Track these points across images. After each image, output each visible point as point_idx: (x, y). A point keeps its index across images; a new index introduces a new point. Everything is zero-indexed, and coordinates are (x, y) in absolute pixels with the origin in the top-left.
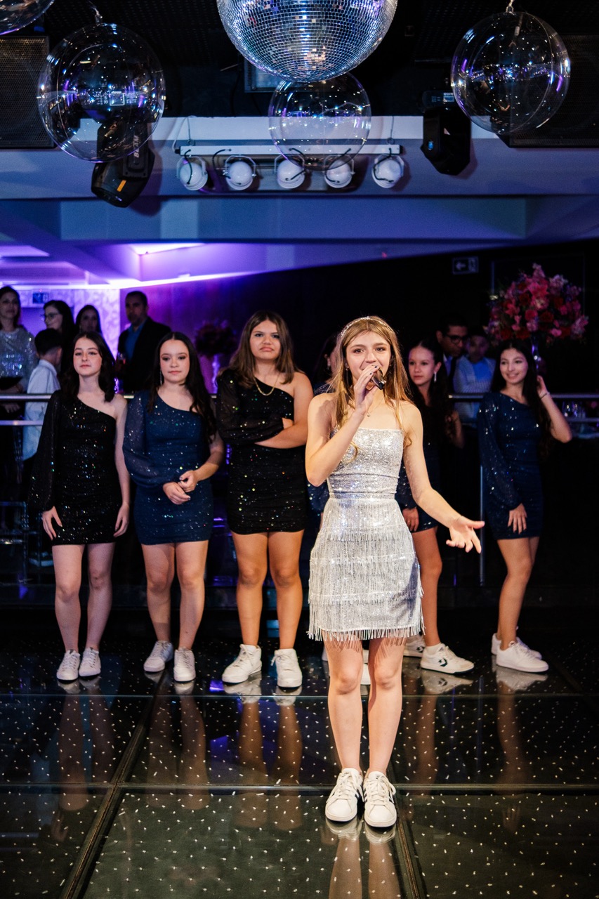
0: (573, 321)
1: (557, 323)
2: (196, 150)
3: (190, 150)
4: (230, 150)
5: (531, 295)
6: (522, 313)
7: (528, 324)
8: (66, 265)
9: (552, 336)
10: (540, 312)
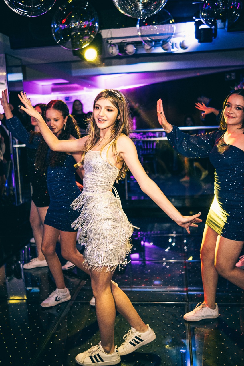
2: (114, 41)
3: (112, 42)
4: (126, 40)
8: (75, 85)
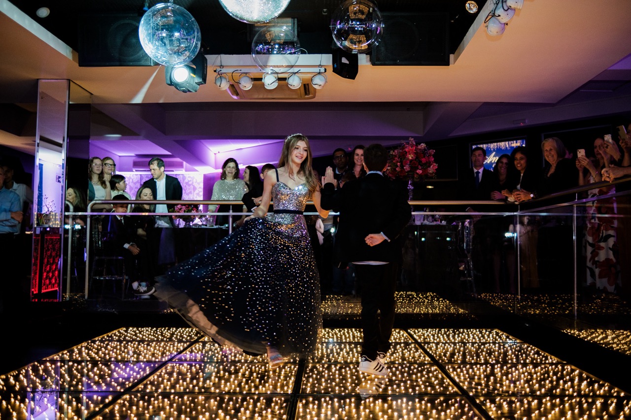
0: (429, 167)
1: (420, 167)
2: (224, 70)
3: (221, 70)
4: (241, 70)
5: (406, 153)
6: (401, 162)
7: (405, 168)
9: (417, 174)
10: (411, 161)
